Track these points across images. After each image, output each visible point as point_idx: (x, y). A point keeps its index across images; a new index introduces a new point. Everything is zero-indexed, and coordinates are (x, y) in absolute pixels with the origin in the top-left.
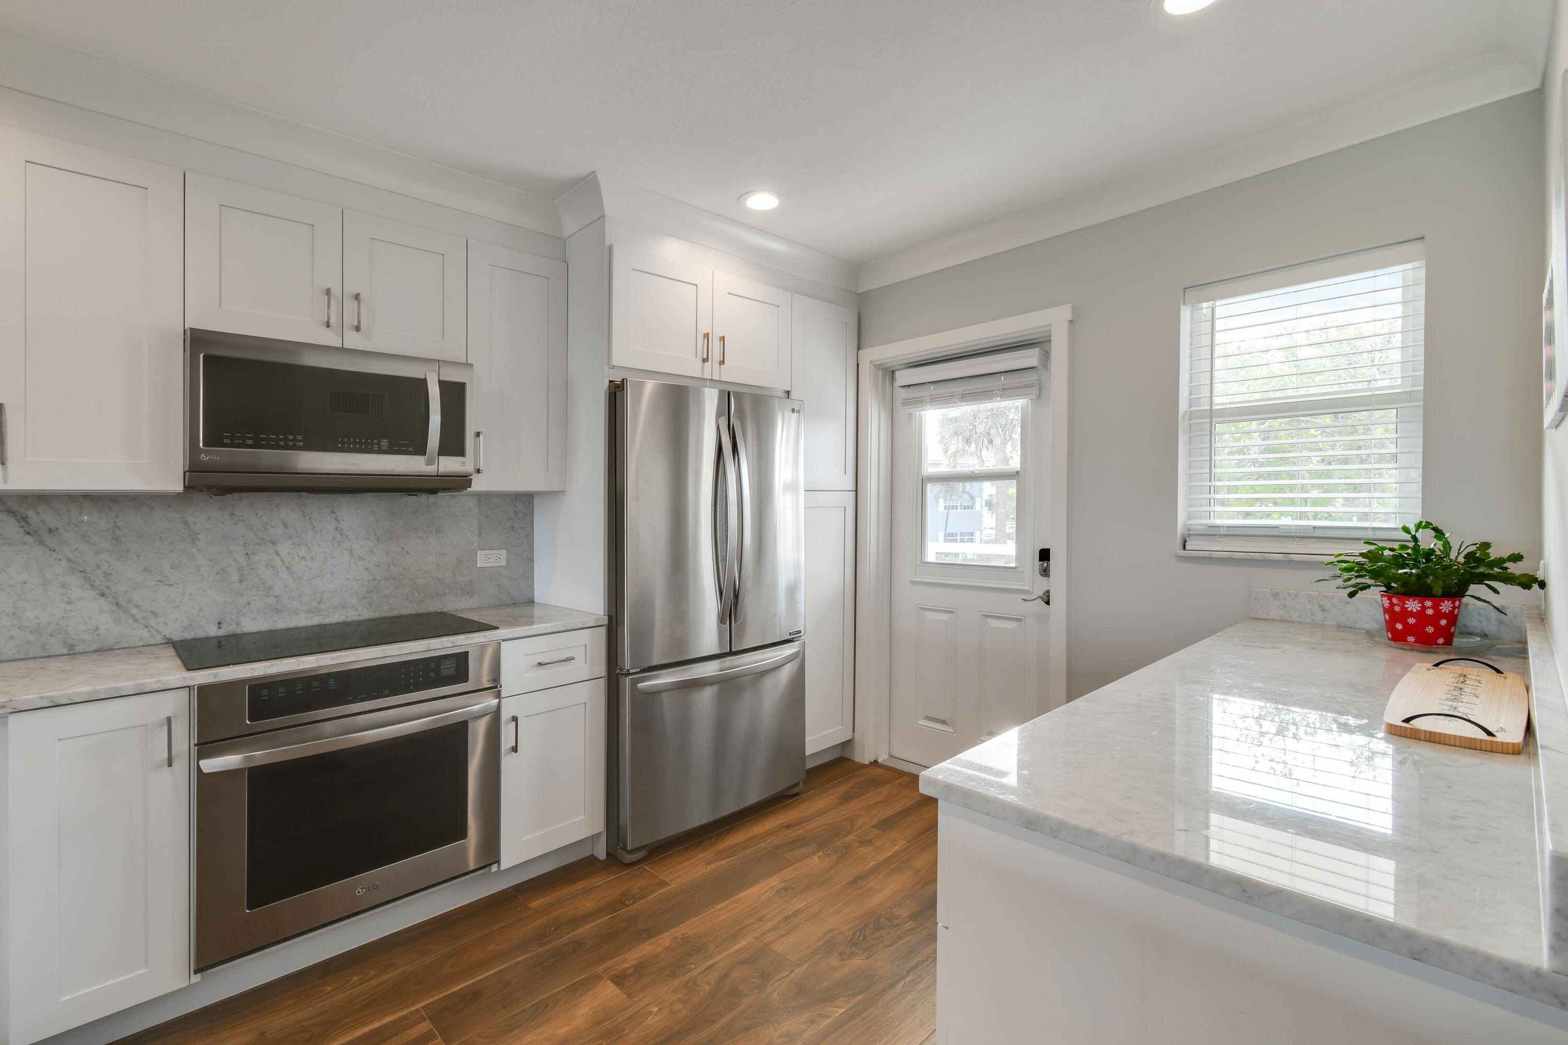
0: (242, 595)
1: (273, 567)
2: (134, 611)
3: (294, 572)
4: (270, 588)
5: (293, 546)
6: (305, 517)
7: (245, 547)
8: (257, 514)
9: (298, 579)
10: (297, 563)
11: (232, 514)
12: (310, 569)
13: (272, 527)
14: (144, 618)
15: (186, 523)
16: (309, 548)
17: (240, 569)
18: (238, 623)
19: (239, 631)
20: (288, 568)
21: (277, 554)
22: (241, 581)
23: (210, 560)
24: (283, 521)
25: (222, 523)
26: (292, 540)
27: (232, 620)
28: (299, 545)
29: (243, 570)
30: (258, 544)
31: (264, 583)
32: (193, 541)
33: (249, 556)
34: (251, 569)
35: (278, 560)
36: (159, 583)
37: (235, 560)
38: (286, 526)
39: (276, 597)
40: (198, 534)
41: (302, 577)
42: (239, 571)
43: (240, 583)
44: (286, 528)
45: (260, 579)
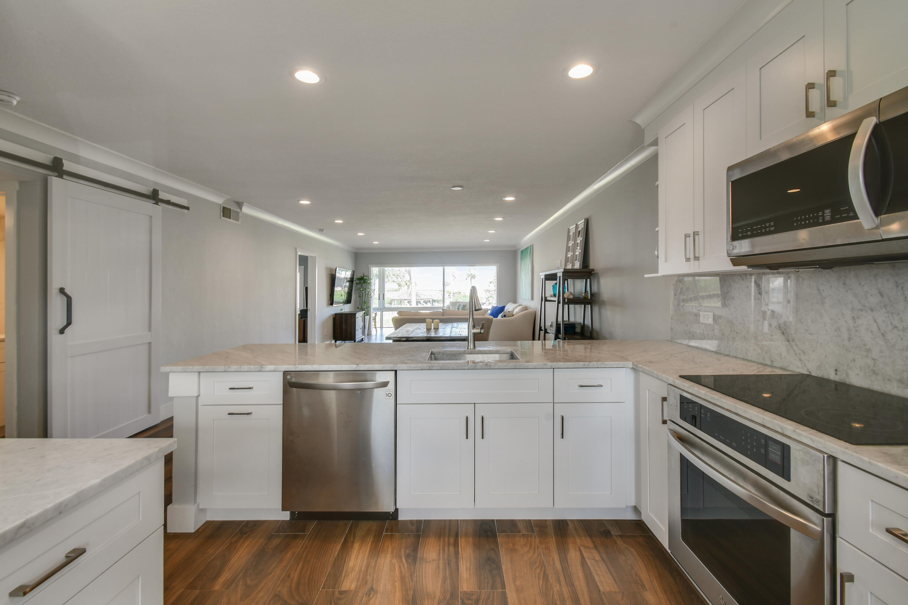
0: (850, 351)
1: (872, 332)
2: (795, 348)
3: (888, 339)
4: (869, 350)
5: (887, 315)
6: (897, 286)
7: (852, 311)
8: (860, 284)
9: (891, 347)
10: (891, 331)
11: (845, 284)
12: (902, 339)
13: (872, 295)
14: (799, 354)
15: (819, 290)
16: (901, 318)
17: (849, 330)
18: (847, 375)
19: (848, 381)
20: (883, 334)
21: (875, 320)
22: (850, 339)
23: (831, 320)
24: (879, 290)
25: (838, 290)
26: (886, 309)
27: (843, 370)
28: (892, 313)
29: (851, 331)
30: (861, 310)
31: (865, 345)
32: (822, 303)
33: (855, 320)
34: (856, 330)
35: (875, 325)
36: (806, 331)
37: (846, 321)
38: (882, 295)
39: (873, 359)
40: (825, 298)
41: (895, 345)
42: (848, 331)
43: (849, 341)
44: (882, 297)
45: (862, 340)
